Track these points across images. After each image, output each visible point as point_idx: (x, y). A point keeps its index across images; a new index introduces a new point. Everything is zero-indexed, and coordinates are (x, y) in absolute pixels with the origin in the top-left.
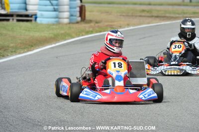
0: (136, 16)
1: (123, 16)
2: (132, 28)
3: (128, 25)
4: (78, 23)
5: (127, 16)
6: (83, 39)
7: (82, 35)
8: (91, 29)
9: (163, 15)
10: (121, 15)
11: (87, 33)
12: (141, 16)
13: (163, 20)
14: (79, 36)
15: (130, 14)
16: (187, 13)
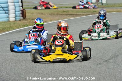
0: (59, 15)
1: (51, 15)
2: (53, 22)
3: (51, 20)
4: (20, 20)
5: (53, 15)
6: (20, 30)
7: (21, 28)
8: (28, 24)
9: (75, 14)
10: (50, 15)
11: (24, 26)
12: (61, 15)
13: (74, 17)
14: (18, 29)
15: (56, 14)
16: (89, 12)
